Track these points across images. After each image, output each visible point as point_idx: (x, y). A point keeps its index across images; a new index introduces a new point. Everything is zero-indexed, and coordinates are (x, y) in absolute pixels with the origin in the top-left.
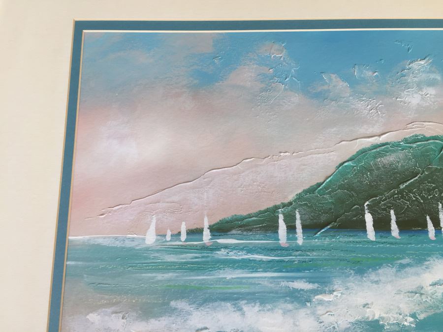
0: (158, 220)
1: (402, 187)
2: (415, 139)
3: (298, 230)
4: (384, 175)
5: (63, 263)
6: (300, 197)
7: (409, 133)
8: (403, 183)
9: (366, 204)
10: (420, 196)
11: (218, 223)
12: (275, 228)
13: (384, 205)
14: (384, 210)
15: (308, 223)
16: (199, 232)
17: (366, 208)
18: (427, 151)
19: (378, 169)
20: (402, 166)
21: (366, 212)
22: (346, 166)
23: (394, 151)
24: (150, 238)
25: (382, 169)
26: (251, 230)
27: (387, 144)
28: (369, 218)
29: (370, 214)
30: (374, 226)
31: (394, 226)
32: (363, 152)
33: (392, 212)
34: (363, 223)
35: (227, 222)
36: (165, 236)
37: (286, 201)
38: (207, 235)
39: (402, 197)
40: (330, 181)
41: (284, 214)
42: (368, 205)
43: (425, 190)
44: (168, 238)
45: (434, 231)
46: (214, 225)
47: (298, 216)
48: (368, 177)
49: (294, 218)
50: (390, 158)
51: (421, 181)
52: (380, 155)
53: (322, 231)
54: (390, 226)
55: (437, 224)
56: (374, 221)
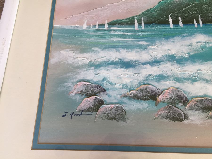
0: (87, 21)
1: (184, 9)
3: (142, 25)
4: (177, 5)
5: (52, 34)
6: (143, 13)
8: (184, 8)
9: (170, 15)
10: (191, 12)
11: (111, 22)
12: (133, 24)
13: (177, 15)
14: (177, 17)
15: (146, 22)
16: (103, 25)
17: (170, 17)
19: (175, 3)
20: (184, 2)
21: (170, 18)
22: (162, 2)
24: (85, 27)
26: (124, 25)
28: (171, 20)
29: (171, 19)
30: (172, 23)
31: (181, 23)
33: (180, 18)
34: (169, 22)
35: (114, 22)
36: (90, 26)
37: (138, 15)
38: (106, 26)
39: (184, 13)
40: (156, 8)
41: (137, 19)
42: (170, 16)
43: (193, 11)
44: (92, 27)
45: (197, 25)
46: (109, 23)
47: (142, 20)
48: (170, 6)
49: (141, 21)
51: (192, 7)
53: (152, 24)
54: (179, 23)
55: (198, 22)
56: (173, 21)
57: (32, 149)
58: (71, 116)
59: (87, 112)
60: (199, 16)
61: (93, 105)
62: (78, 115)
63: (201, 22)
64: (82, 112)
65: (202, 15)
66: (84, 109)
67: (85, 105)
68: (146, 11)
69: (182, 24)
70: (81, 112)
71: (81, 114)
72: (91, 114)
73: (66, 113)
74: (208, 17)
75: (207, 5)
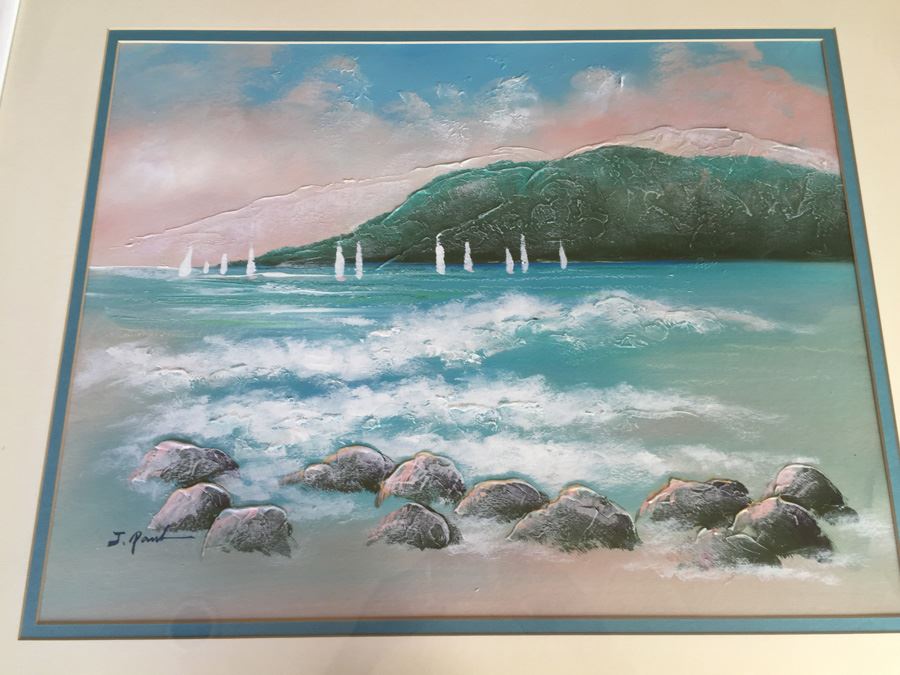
0: (195, 251)
1: (480, 217)
2: (501, 166)
3: (357, 264)
4: (462, 205)
5: (81, 295)
6: (363, 228)
7: (495, 158)
8: (482, 213)
10: (500, 227)
11: (265, 256)
12: (330, 261)
13: (459, 236)
14: (459, 242)
15: (371, 255)
16: (242, 264)
18: (513, 178)
19: (456, 198)
20: (484, 195)
22: (419, 195)
23: (475, 179)
24: (185, 270)
25: (461, 199)
26: (303, 264)
27: (468, 170)
28: (440, 251)
30: (445, 259)
31: (468, 259)
32: (440, 180)
33: (467, 244)
35: (276, 255)
36: (202, 268)
37: (347, 233)
38: (251, 269)
39: (481, 228)
40: (400, 211)
41: (343, 246)
43: (507, 221)
44: (206, 271)
46: (260, 258)
47: (359, 248)
48: (443, 207)
49: (354, 251)
50: (471, 186)
51: (504, 211)
52: (459, 182)
54: (463, 259)
55: (517, 257)
56: (446, 254)
57: (22, 638)
58: (134, 543)
59: (179, 531)
60: (523, 237)
61: (197, 511)
62: (152, 539)
63: (524, 257)
64: (166, 530)
65: (531, 236)
66: (170, 523)
67: (175, 510)
68: (370, 222)
69: (471, 264)
70: (162, 532)
71: (162, 538)
72: (191, 537)
73: (118, 534)
74: (546, 240)
75: (549, 203)
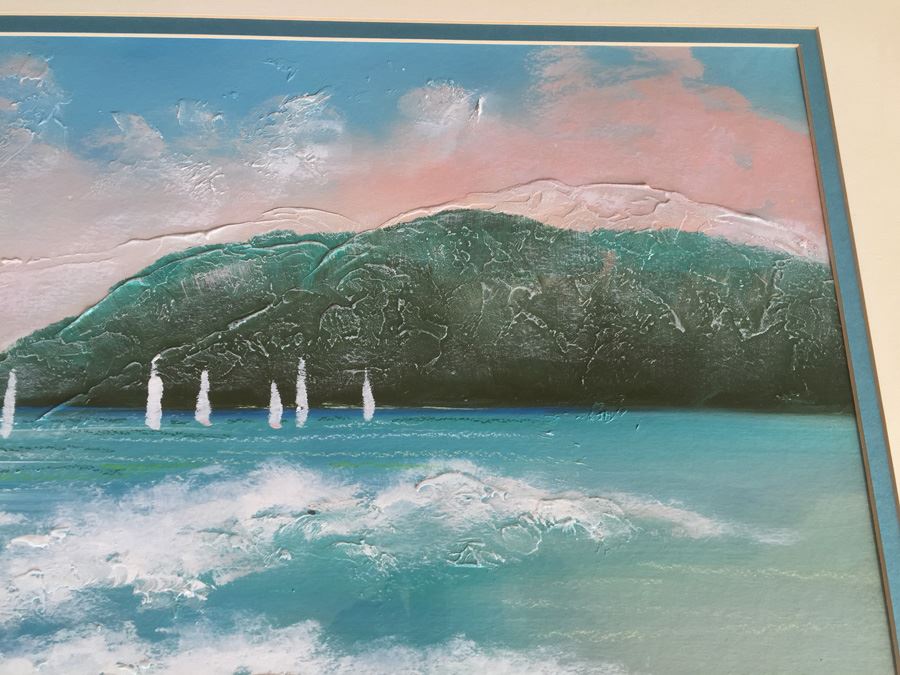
1: (231, 327)
2: (276, 240)
4: (203, 306)
6: (24, 345)
7: (263, 228)
8: (235, 320)
9: (156, 359)
10: (264, 344)
13: (192, 361)
14: (191, 370)
15: (24, 395)
17: (154, 366)
18: (294, 261)
19: (193, 293)
20: (242, 288)
21: (153, 374)
22: (129, 287)
23: (229, 261)
25: (202, 294)
27: (219, 246)
28: (156, 387)
29: (159, 379)
30: (162, 401)
31: (203, 402)
32: (171, 261)
33: (205, 375)
34: (145, 394)
39: (229, 348)
40: (93, 314)
42: (158, 362)
43: (276, 335)
45: (281, 413)
47: (12, 381)
48: (169, 308)
50: (221, 274)
51: (272, 318)
52: (201, 266)
53: (55, 410)
54: (195, 401)
55: (289, 400)
56: (165, 392)
60: (302, 364)
63: (302, 398)
65: (315, 361)
68: (39, 335)
69: (208, 411)
74: (341, 368)
75: (350, 305)
